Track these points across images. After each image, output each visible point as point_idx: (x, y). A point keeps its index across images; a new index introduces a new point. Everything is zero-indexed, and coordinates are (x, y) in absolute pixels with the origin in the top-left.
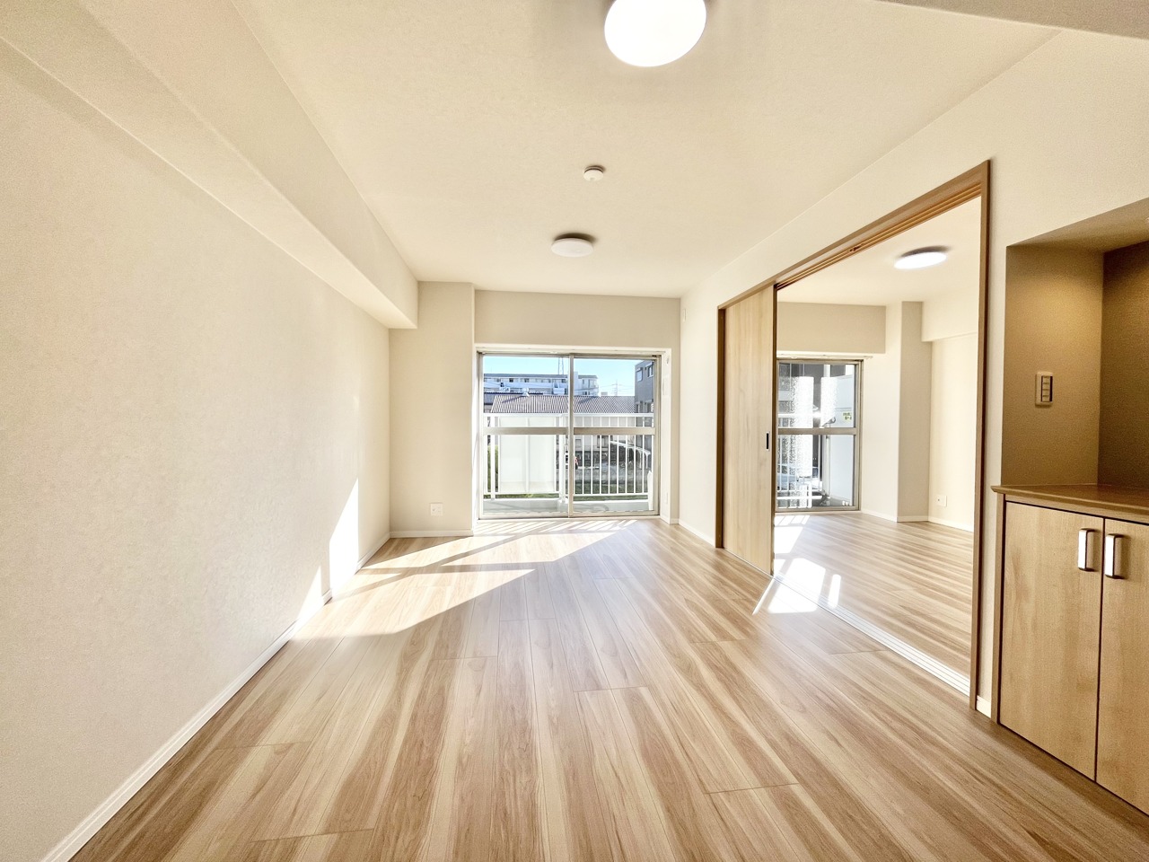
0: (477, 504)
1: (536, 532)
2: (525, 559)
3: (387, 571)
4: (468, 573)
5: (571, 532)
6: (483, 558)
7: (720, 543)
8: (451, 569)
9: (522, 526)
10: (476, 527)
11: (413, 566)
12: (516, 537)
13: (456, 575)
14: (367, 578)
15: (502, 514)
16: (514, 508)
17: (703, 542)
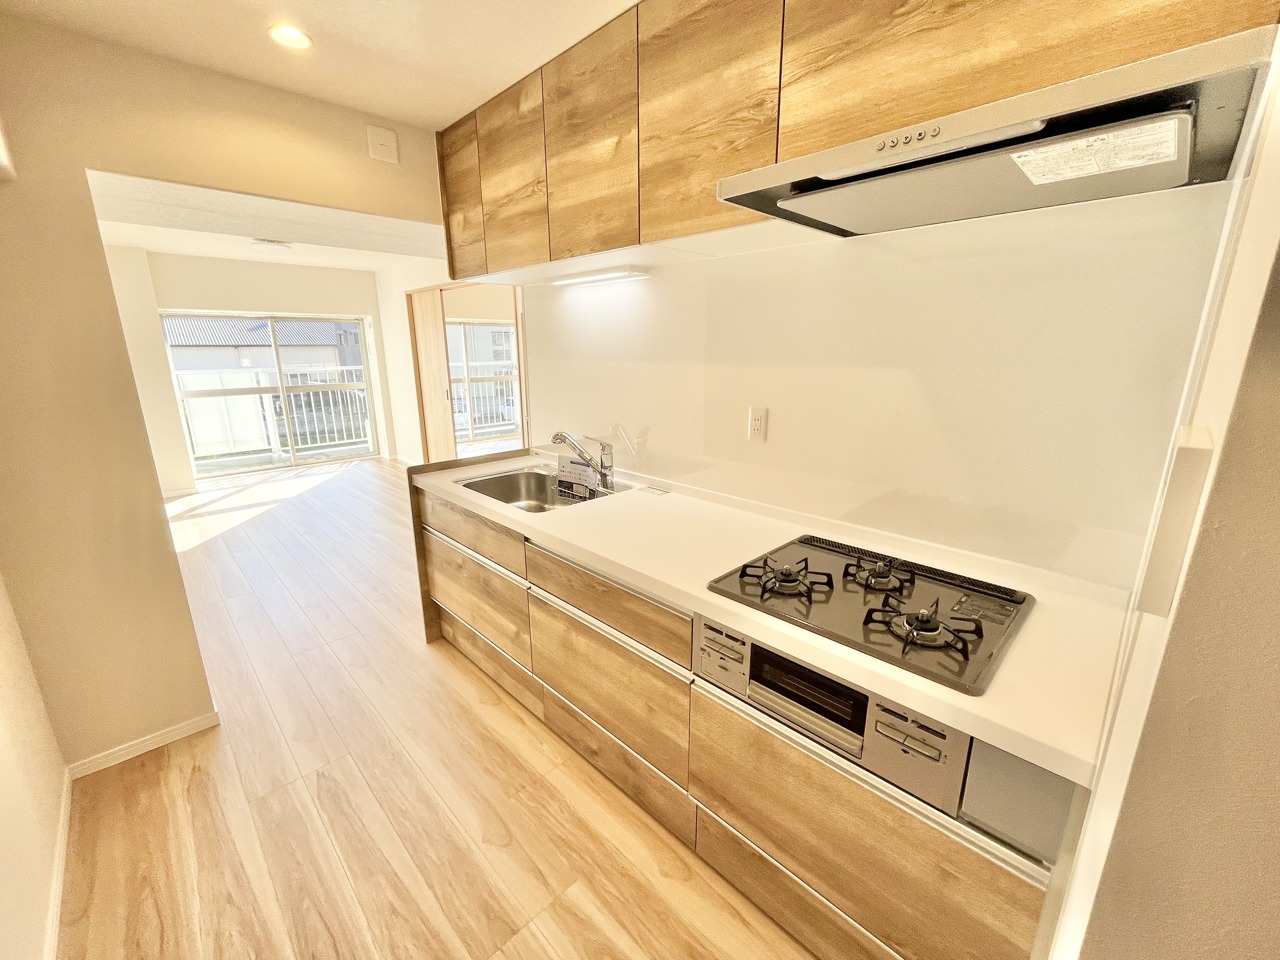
5: (302, 477)
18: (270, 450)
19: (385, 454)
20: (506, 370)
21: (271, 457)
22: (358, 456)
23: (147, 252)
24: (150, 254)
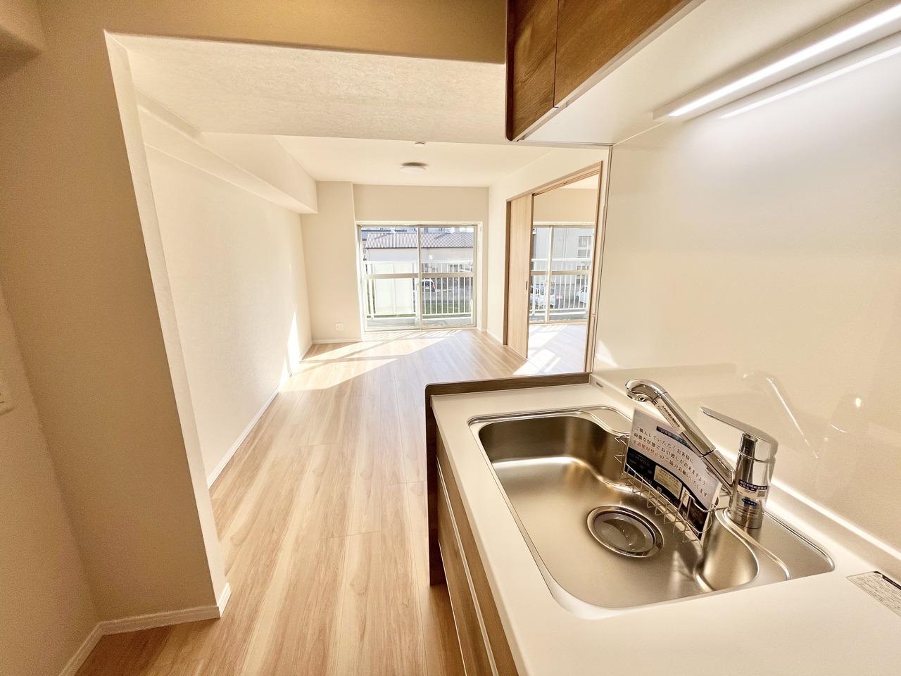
0: (363, 322)
1: (400, 339)
2: (393, 353)
3: (317, 361)
4: (362, 362)
5: (421, 338)
6: (370, 353)
7: (506, 343)
8: (352, 360)
9: (392, 335)
10: (364, 337)
11: (330, 358)
12: (388, 341)
13: (356, 362)
14: (306, 366)
15: (378, 328)
16: (386, 324)
17: (497, 342)
18: (414, 315)
19: (479, 328)
20: (584, 265)
21: (414, 319)
22: (461, 326)
23: (354, 185)
24: (355, 186)
